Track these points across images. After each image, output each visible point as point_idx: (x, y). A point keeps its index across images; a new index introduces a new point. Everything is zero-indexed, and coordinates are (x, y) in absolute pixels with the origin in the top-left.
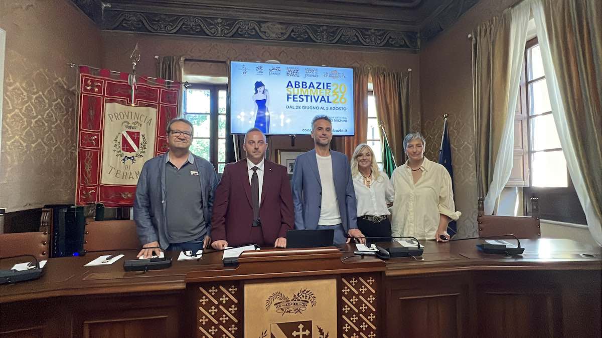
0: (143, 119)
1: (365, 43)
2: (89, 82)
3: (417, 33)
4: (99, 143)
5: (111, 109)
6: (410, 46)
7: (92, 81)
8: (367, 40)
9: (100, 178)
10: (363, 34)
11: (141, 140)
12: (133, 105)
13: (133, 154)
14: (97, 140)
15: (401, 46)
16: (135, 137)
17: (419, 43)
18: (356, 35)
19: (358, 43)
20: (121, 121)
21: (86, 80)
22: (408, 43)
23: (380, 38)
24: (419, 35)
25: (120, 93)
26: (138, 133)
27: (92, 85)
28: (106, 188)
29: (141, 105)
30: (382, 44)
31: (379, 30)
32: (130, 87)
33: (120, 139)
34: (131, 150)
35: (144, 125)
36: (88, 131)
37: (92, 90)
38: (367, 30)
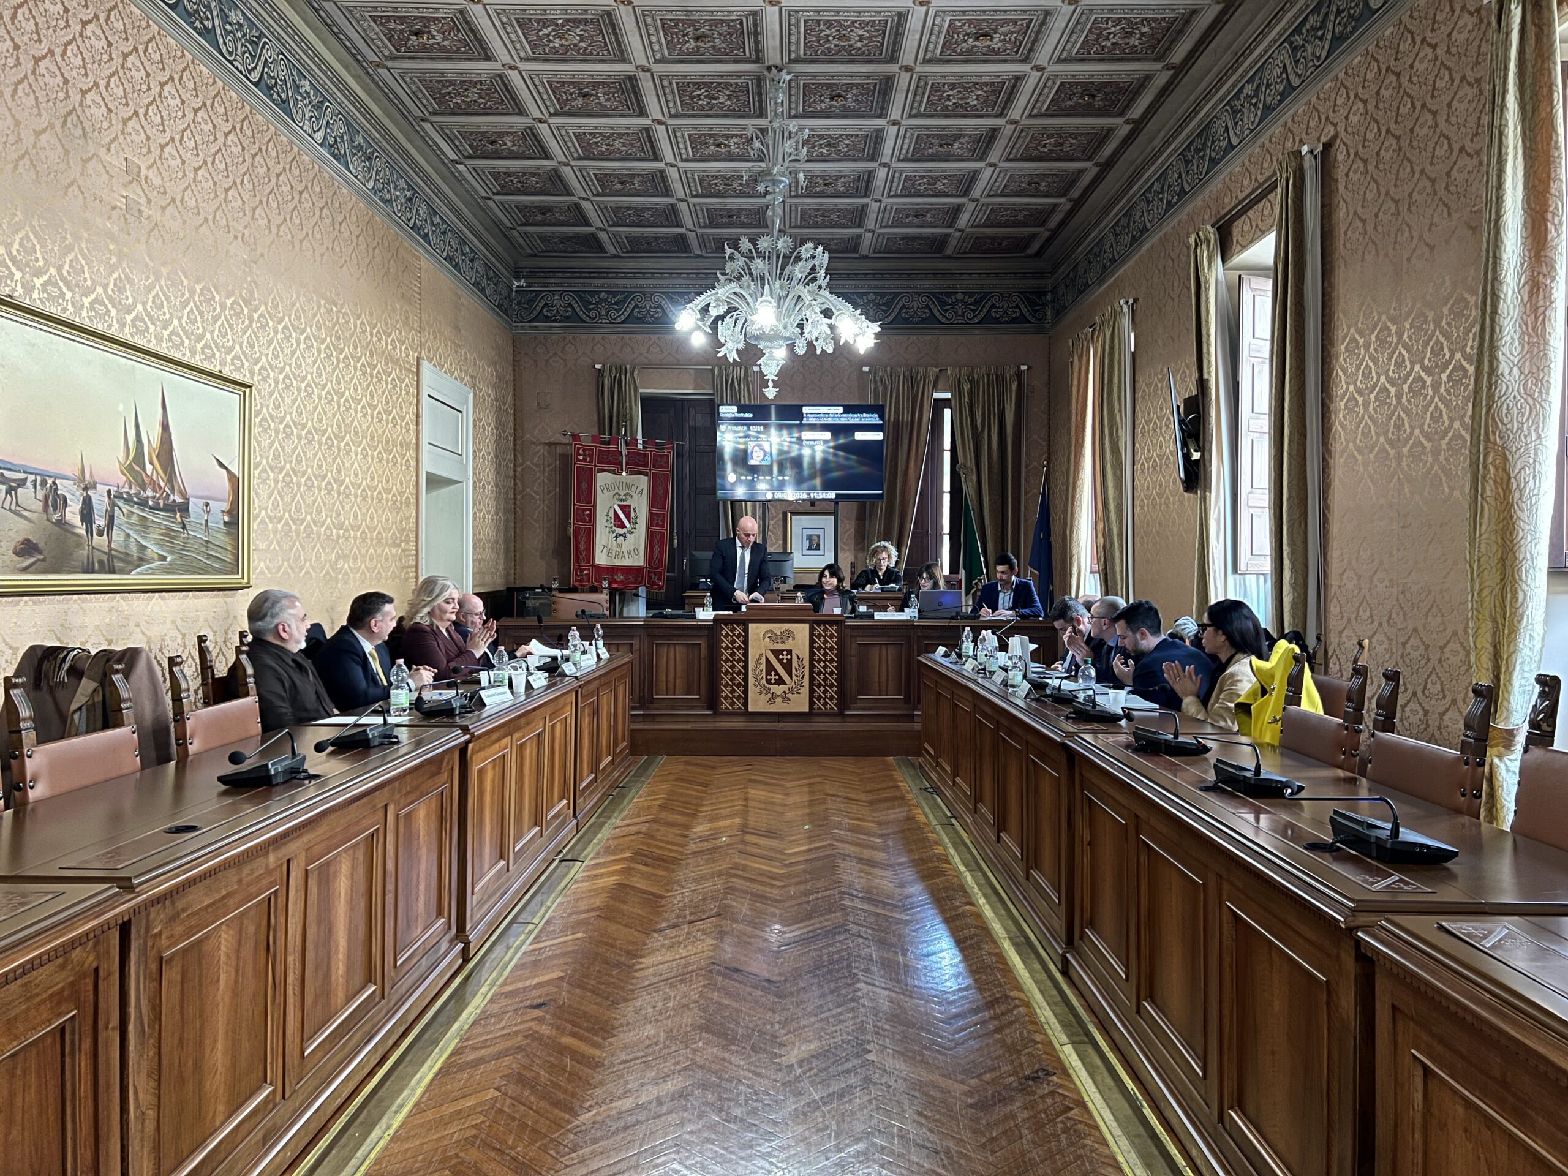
0: (634, 488)
1: (944, 320)
2: (581, 452)
3: (1045, 293)
4: (591, 518)
5: (603, 479)
6: (1030, 318)
7: (584, 450)
8: (949, 315)
9: (594, 558)
10: (943, 304)
11: (632, 515)
12: (624, 474)
13: (625, 530)
14: (589, 516)
15: (1014, 320)
16: (626, 509)
17: (1049, 313)
18: (927, 306)
19: (933, 319)
20: (612, 493)
21: (579, 449)
22: (1027, 314)
23: (972, 307)
24: (1049, 297)
25: (610, 462)
26: (629, 506)
27: (584, 455)
28: (600, 569)
29: (630, 473)
30: (976, 320)
31: (971, 294)
32: (621, 453)
33: (612, 514)
34: (623, 526)
35: (635, 496)
36: (584, 505)
37: (584, 460)
38: (949, 295)
